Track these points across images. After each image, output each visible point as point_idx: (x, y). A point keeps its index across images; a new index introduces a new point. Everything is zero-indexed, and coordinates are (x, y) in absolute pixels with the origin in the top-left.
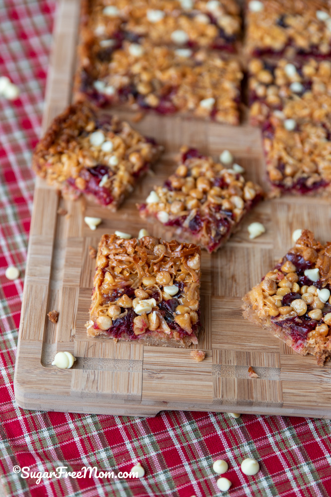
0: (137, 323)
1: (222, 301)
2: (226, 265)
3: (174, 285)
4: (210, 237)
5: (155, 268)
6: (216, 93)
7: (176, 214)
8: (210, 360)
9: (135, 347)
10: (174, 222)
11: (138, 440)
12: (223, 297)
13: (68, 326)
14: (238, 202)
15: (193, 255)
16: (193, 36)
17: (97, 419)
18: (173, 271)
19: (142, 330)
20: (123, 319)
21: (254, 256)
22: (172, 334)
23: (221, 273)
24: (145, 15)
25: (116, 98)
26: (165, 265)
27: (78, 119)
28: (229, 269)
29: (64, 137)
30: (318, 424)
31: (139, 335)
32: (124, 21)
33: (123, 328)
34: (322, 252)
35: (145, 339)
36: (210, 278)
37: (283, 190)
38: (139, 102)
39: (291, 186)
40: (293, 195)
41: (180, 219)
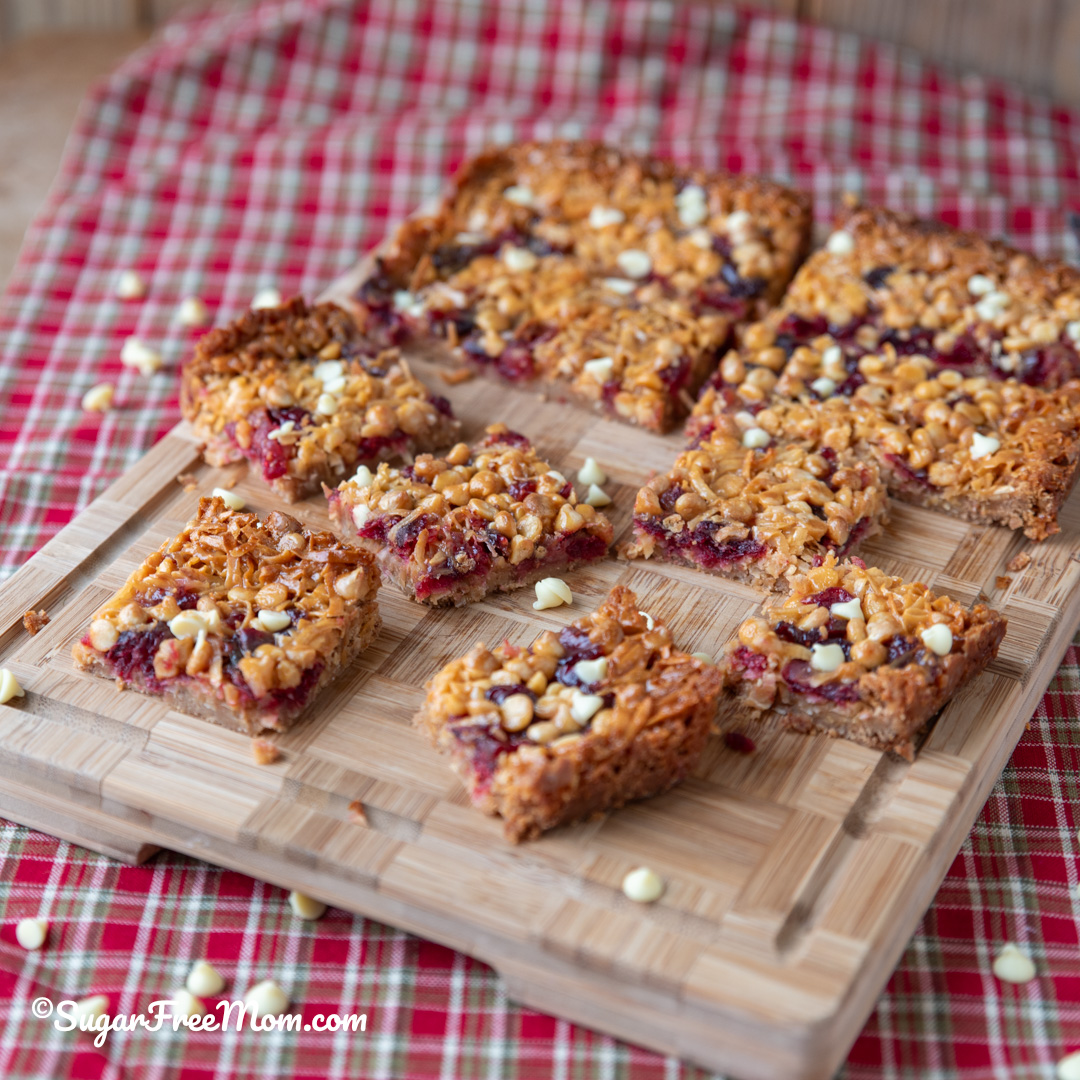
0: (165, 649)
1: (389, 687)
2: (448, 635)
3: (284, 612)
4: (427, 566)
5: (263, 571)
6: (631, 356)
7: (384, 511)
8: (283, 769)
9: (152, 707)
10: (373, 524)
11: (77, 890)
12: (397, 680)
13: (52, 642)
14: (532, 525)
16: (664, 267)
17: (26, 836)
18: (297, 588)
19: (169, 666)
20: (141, 634)
21: (519, 637)
22: (221, 688)
23: (426, 645)
24: (585, 215)
25: (423, 326)
26: (289, 572)
27: (306, 329)
28: (448, 644)
29: (253, 346)
30: (477, 983)
31: (164, 679)
32: (535, 216)
33: (136, 656)
34: (635, 637)
35: (174, 691)
36: (395, 646)
37: (662, 544)
38: (468, 343)
39: (678, 537)
40: (686, 564)
41: (384, 521)
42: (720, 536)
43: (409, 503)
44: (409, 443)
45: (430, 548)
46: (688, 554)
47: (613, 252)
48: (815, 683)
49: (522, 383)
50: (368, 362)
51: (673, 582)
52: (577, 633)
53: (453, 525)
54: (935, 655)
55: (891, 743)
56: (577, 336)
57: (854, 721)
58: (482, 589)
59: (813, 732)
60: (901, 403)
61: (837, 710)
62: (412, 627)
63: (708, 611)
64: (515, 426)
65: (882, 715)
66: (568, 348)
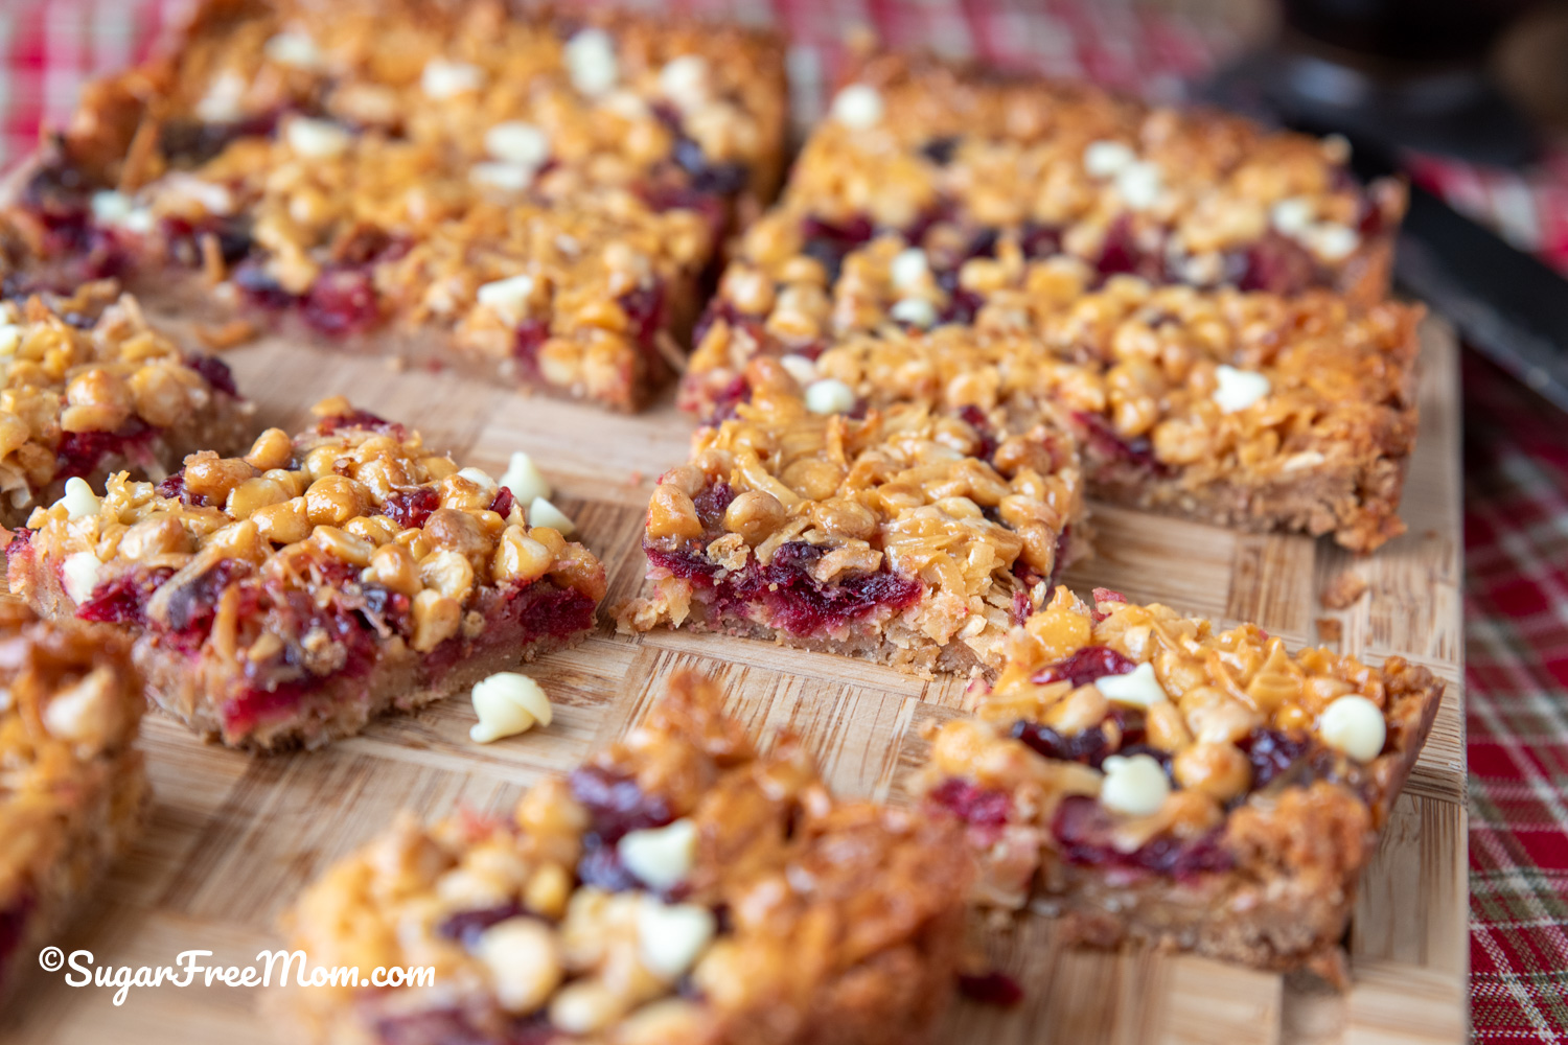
2: (302, 811)
4: (243, 665)
6: (559, 276)
7: (134, 562)
10: (113, 589)
12: (205, 918)
14: (451, 572)
15: (79, 670)
23: (258, 835)
24: (415, 76)
25: (155, 246)
28: (307, 827)
32: (326, 82)
34: (741, 775)
36: (185, 843)
37: (704, 597)
38: (247, 273)
39: (739, 580)
40: (753, 633)
41: (137, 580)
42: (826, 570)
43: (184, 542)
44: (158, 444)
45: (245, 627)
46: (758, 613)
47: (476, 130)
48: (1128, 840)
49: (355, 340)
50: (59, 304)
51: (737, 670)
52: (611, 778)
53: (287, 578)
54: (1355, 763)
55: (1300, 955)
56: (454, 250)
57: (1219, 914)
58: (361, 708)
59: (1128, 947)
60: (1065, 331)
61: (1179, 893)
62: (220, 796)
63: (823, 719)
64: (363, 402)
65: (1285, 897)
66: (440, 268)
